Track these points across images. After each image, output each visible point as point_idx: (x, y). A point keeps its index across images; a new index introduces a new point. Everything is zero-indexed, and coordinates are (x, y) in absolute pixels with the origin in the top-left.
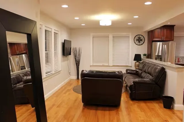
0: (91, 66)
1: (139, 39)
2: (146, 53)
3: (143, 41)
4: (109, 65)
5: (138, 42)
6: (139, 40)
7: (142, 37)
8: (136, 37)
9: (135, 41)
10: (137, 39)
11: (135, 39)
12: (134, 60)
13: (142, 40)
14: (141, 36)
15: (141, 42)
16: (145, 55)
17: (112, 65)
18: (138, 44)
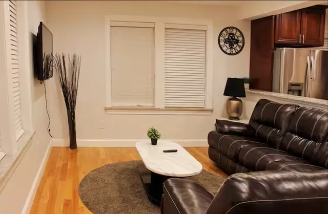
0: (106, 109)
1: (232, 37)
2: (248, 76)
3: (241, 44)
4: (157, 107)
5: (228, 46)
6: (232, 41)
7: (238, 34)
8: (224, 32)
9: (222, 43)
10: (227, 37)
11: (221, 38)
12: (225, 94)
13: (237, 42)
14: (234, 31)
15: (235, 45)
16: (245, 81)
17: (163, 107)
18: (228, 51)
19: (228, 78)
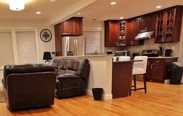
1: (46, 34)
2: (55, 51)
3: (50, 37)
5: (45, 38)
6: (46, 36)
7: (49, 32)
8: (42, 32)
9: (42, 37)
10: (44, 34)
11: (41, 35)
12: (44, 59)
13: (48, 36)
14: (47, 31)
15: (48, 38)
16: (53, 53)
18: (45, 41)
19: (44, 52)
